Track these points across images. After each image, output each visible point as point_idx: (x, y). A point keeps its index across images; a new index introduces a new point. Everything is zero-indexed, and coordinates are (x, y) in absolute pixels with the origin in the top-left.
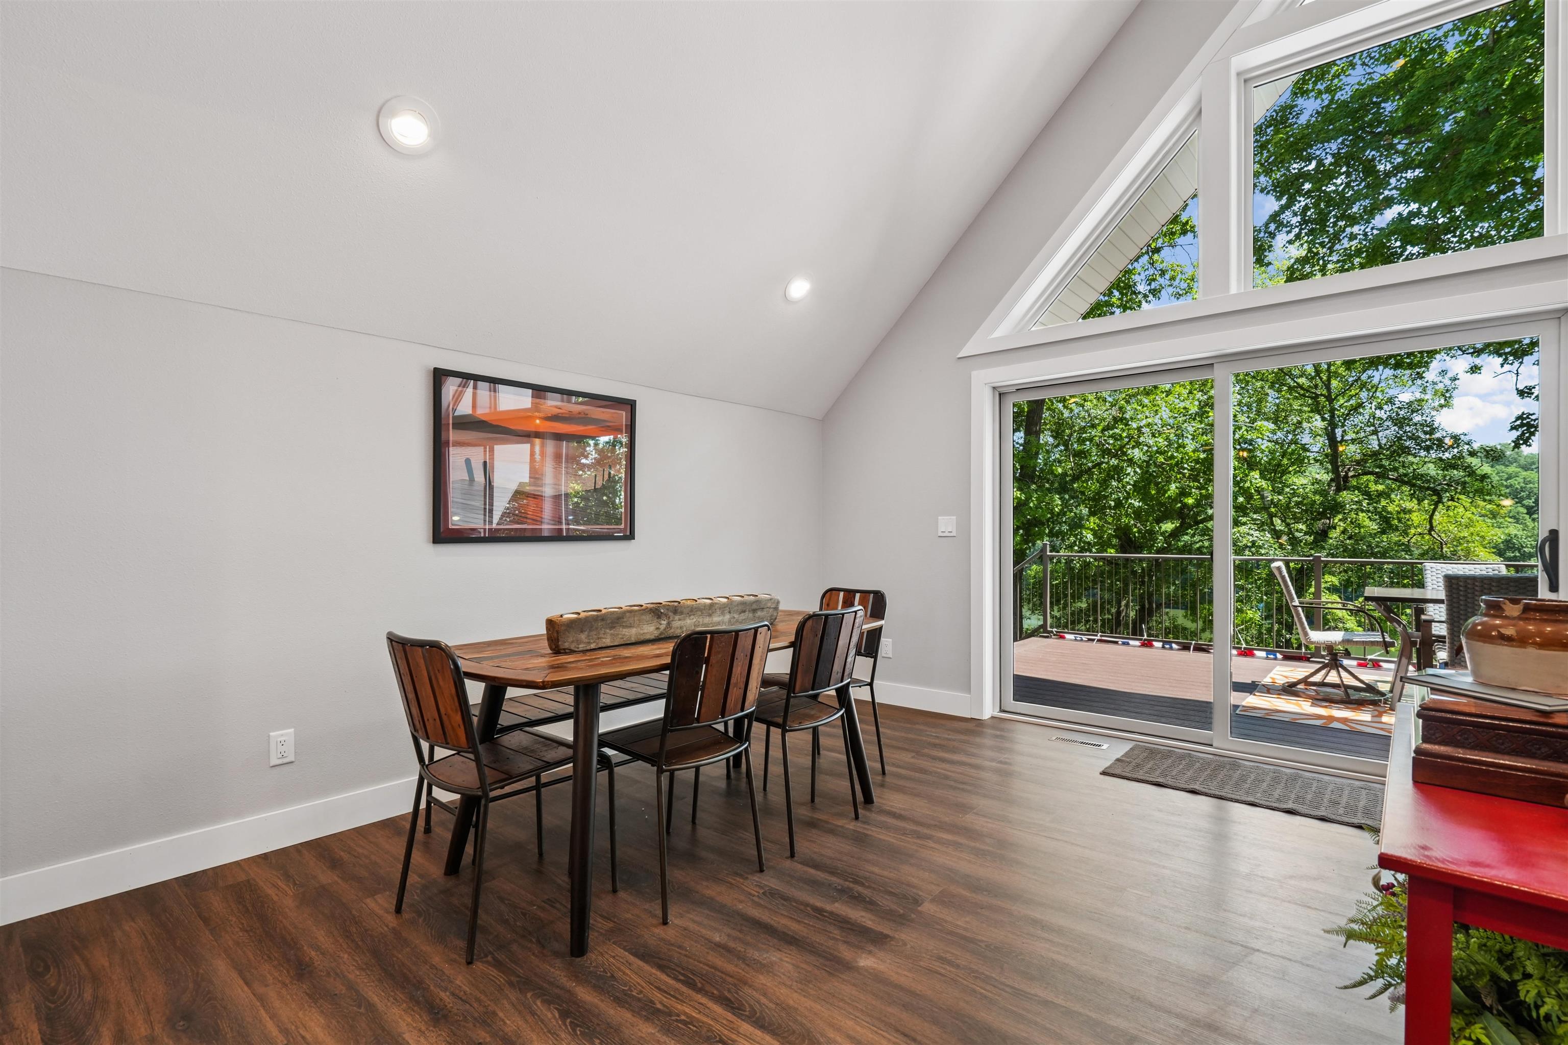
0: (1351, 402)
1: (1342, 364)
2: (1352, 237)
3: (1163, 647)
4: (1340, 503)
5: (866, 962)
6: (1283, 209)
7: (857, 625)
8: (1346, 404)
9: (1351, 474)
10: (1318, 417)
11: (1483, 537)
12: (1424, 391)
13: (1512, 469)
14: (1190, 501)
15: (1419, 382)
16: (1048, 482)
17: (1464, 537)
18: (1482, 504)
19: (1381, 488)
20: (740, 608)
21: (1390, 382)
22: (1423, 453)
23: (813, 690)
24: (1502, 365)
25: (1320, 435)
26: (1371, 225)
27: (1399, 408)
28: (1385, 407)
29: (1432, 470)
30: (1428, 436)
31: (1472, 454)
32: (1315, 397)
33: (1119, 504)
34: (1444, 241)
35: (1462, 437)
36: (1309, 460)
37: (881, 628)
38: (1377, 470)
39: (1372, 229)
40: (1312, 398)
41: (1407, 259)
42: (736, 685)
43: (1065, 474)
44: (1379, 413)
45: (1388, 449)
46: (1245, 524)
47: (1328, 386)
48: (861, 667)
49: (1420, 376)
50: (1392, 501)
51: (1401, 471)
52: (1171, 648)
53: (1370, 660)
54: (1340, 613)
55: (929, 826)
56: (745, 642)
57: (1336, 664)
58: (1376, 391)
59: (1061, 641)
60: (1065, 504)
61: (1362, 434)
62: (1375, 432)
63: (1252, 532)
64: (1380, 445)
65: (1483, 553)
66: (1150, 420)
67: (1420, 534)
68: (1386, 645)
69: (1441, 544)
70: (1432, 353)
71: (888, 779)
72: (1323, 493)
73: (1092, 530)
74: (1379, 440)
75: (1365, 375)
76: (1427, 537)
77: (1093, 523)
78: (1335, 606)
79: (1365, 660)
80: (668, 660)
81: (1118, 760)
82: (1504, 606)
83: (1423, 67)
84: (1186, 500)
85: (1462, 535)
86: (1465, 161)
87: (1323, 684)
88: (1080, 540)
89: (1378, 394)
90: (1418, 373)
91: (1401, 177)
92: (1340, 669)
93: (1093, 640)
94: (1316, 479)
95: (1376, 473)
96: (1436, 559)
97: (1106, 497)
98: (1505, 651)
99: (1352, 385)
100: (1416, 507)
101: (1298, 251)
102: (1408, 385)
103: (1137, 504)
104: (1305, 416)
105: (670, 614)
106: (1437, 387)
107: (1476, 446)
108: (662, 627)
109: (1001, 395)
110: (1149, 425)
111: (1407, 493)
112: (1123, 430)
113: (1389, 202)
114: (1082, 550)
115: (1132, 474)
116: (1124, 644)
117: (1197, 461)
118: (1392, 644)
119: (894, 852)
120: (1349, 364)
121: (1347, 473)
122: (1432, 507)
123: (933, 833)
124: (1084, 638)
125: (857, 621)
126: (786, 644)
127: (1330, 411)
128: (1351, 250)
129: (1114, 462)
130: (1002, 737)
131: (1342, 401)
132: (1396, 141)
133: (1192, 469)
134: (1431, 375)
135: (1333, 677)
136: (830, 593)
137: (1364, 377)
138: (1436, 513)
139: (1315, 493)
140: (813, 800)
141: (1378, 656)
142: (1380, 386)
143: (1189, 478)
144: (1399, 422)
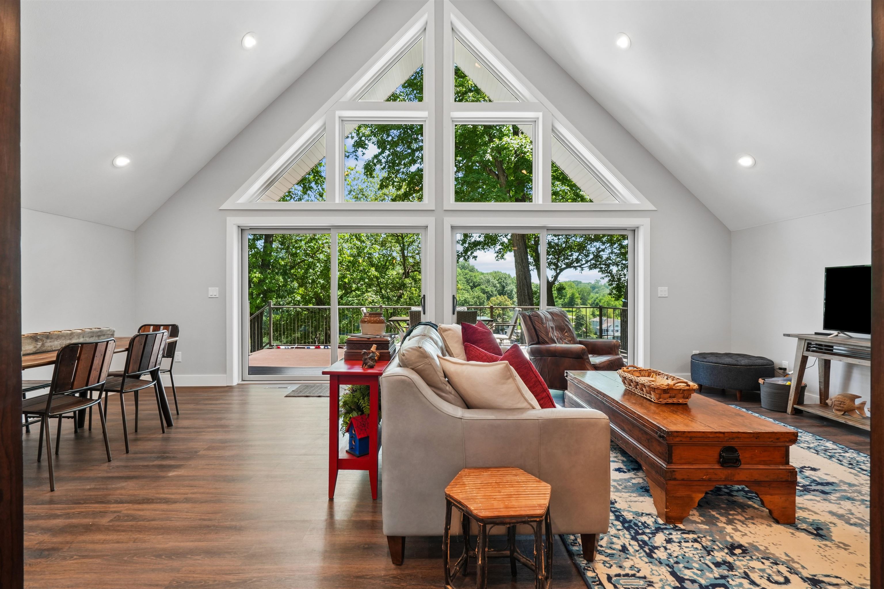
3: (324, 348)
4: (405, 283)
5: (171, 474)
6: (380, 154)
7: (163, 339)
9: (410, 271)
10: (398, 245)
13: (467, 271)
14: (346, 280)
16: (277, 269)
20: (90, 335)
23: (139, 371)
25: (399, 253)
32: (397, 236)
33: (313, 281)
36: (396, 264)
37: (176, 342)
38: (419, 269)
39: (409, 171)
42: (95, 369)
43: (285, 266)
44: (420, 245)
46: (370, 292)
48: (165, 363)
52: (328, 348)
55: (203, 428)
56: (101, 348)
58: (419, 235)
59: (278, 350)
60: (285, 281)
61: (414, 254)
62: (419, 253)
63: (373, 296)
66: (327, 240)
71: (180, 416)
72: (400, 279)
73: (301, 294)
74: (420, 257)
77: (301, 290)
80: (55, 359)
81: (293, 391)
84: (345, 280)
88: (294, 300)
91: (419, 152)
93: (293, 348)
94: (398, 272)
97: (307, 277)
101: (385, 174)
103: (322, 282)
104: (393, 244)
105: (44, 339)
108: (38, 346)
109: (242, 230)
110: (327, 243)
112: (315, 244)
114: (295, 305)
115: (319, 266)
116: (308, 348)
117: (349, 262)
119: (183, 440)
123: (205, 430)
124: (290, 347)
125: (164, 337)
126: (123, 349)
127: (402, 243)
128: (402, 178)
129: (311, 260)
130: (242, 391)
133: (347, 266)
136: (145, 327)
139: (398, 278)
140: (136, 431)
143: (346, 269)
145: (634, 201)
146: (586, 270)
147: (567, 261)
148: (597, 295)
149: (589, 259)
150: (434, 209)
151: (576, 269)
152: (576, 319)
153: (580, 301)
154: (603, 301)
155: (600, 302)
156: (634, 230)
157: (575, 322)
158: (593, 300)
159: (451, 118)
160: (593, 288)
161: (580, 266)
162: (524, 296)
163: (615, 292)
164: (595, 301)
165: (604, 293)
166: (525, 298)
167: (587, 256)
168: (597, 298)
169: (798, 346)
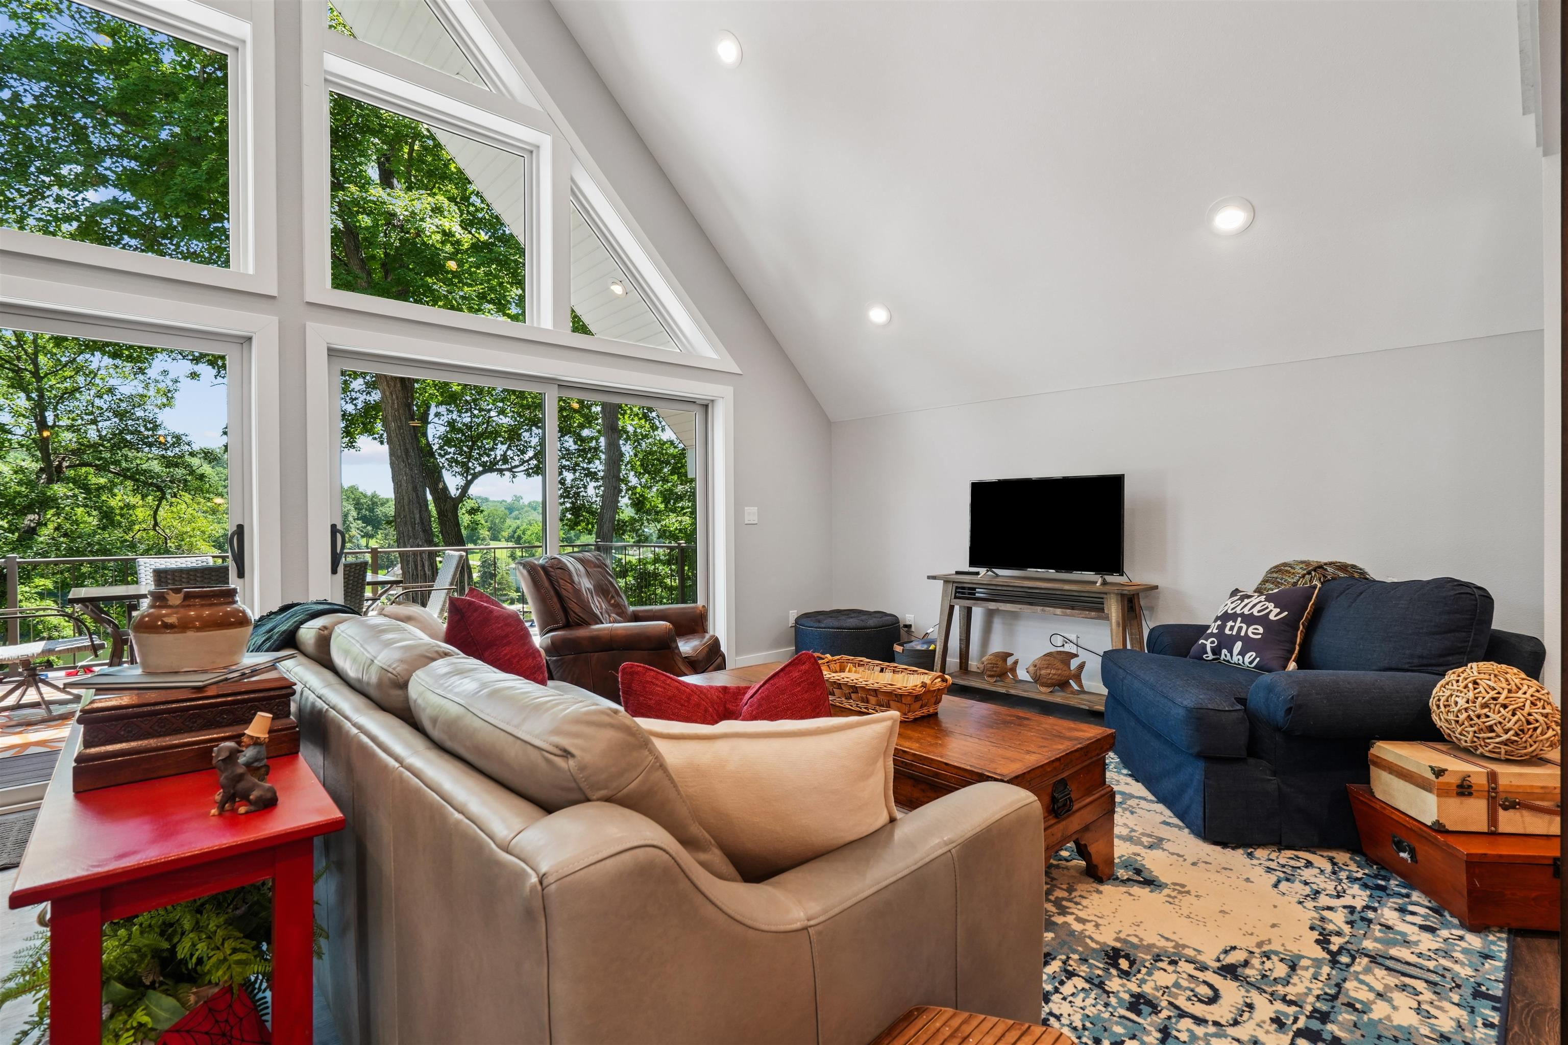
0: (65, 385)
1: (50, 339)
2: (59, 199)
4: (50, 496)
8: (58, 385)
9: (65, 464)
10: (22, 395)
11: (203, 532)
12: (147, 387)
15: (141, 377)
17: (187, 532)
18: (202, 501)
19: (102, 481)
21: (111, 371)
22: (147, 449)
24: (216, 377)
25: (24, 416)
26: (81, 196)
27: (120, 399)
28: (105, 396)
29: (156, 466)
30: (150, 433)
31: (192, 454)
32: (18, 371)
34: (161, 244)
35: (184, 438)
36: (11, 444)
38: (97, 462)
39: (84, 199)
40: (13, 371)
41: (124, 248)
44: (98, 402)
45: (109, 441)
47: (35, 363)
49: (142, 371)
50: (114, 495)
51: (124, 464)
53: (82, 667)
54: (55, 621)
57: (34, 680)
58: (94, 378)
61: (80, 422)
62: (94, 422)
64: (100, 437)
65: (204, 547)
67: (145, 530)
68: (95, 649)
69: (166, 539)
70: (152, 351)
72: (30, 484)
74: (98, 431)
75: (81, 357)
76: (152, 533)
78: (49, 612)
79: (75, 667)
82: (168, 597)
83: (138, 61)
85: (185, 530)
86: (180, 175)
87: (18, 707)
89: (97, 381)
90: (140, 368)
91: (117, 161)
92: (40, 685)
94: (21, 467)
95: (96, 466)
96: (161, 554)
98: (169, 639)
99: (65, 366)
100: (141, 502)
102: (130, 379)
106: (159, 386)
107: (196, 447)
111: (131, 488)
113: (102, 181)
118: (102, 646)
120: (59, 341)
121: (60, 463)
122: (157, 503)
127: (37, 390)
128: (56, 211)
131: (53, 382)
132: (111, 121)
134: (153, 371)
135: (31, 695)
137: (80, 359)
138: (160, 509)
139: (20, 483)
141: (91, 660)
142: (100, 372)
144: (121, 415)
146: (521, 476)
147: (485, 459)
148: (518, 522)
149: (527, 457)
150: (274, 293)
151: (502, 475)
152: (483, 566)
153: (488, 533)
154: (529, 533)
155: (524, 533)
156: (706, 406)
157: (479, 571)
158: (510, 530)
159: (326, 72)
160: (510, 509)
161: (510, 470)
162: (413, 525)
163: (569, 516)
164: (515, 532)
165: (529, 518)
166: (414, 528)
167: (523, 452)
168: (518, 527)
169: (945, 592)
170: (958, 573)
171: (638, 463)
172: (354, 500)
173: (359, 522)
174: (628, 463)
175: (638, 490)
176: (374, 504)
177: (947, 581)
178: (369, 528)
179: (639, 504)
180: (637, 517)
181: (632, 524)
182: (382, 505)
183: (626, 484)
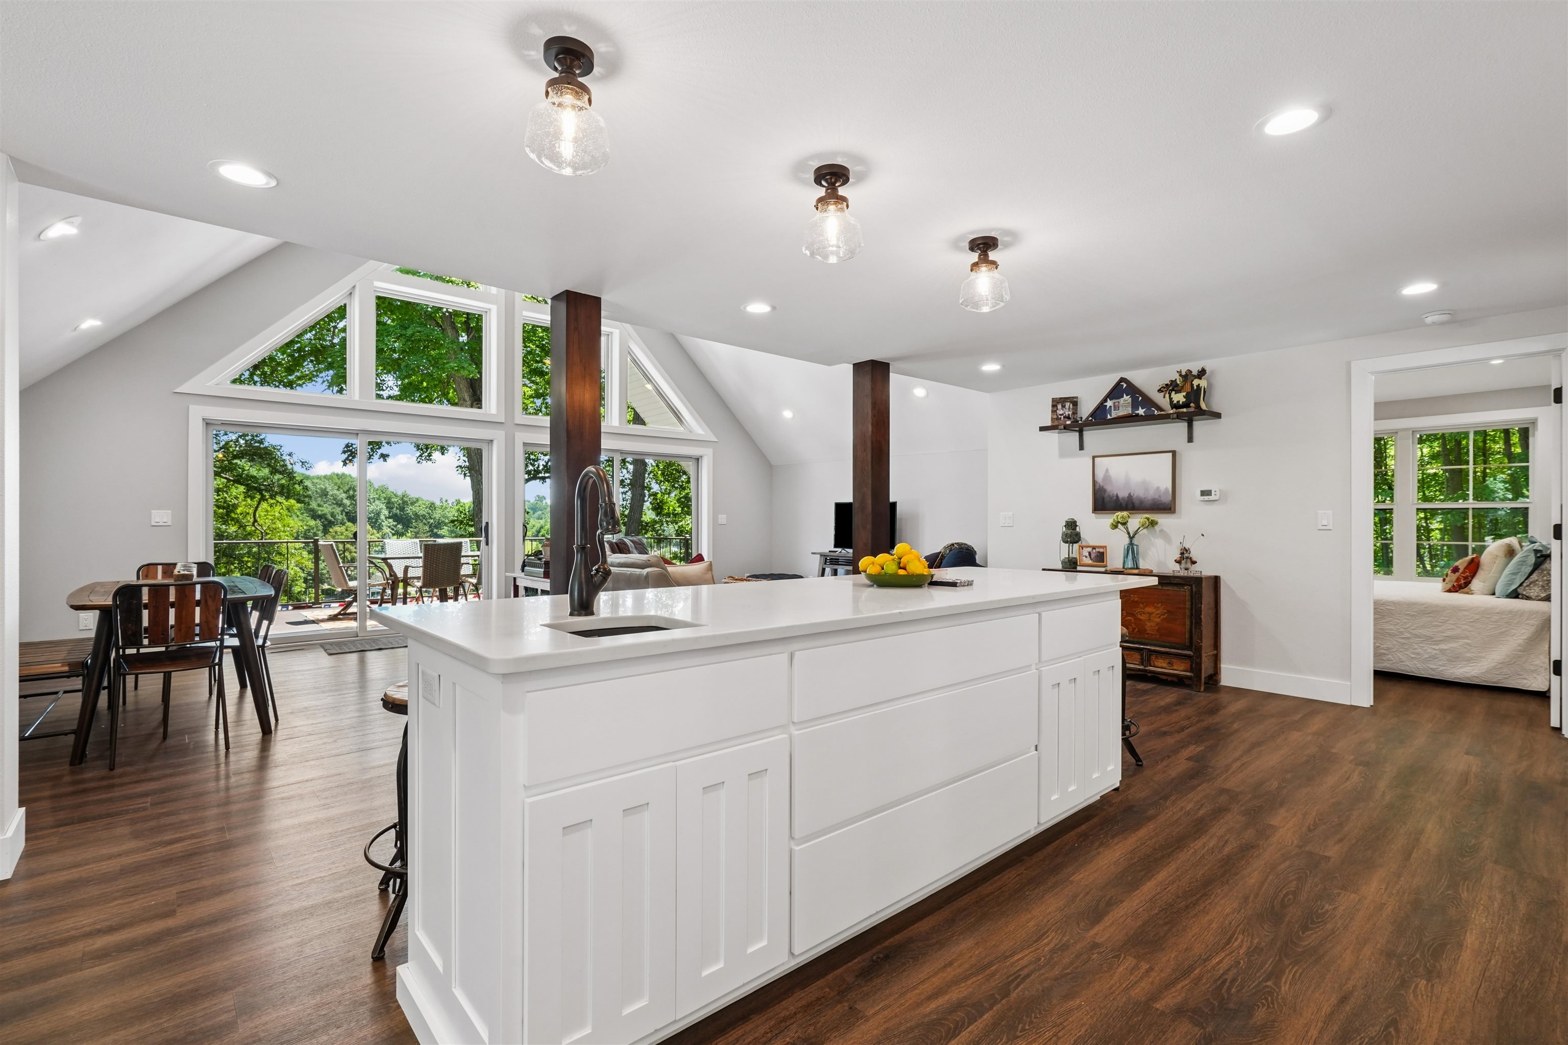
109: (206, 424)
145: (700, 431)
150: (504, 421)
156: (698, 459)
168: (542, 527)
169: (820, 560)
170: (830, 551)
171: (660, 472)
172: (385, 499)
173: (391, 520)
174: (651, 472)
175: (659, 496)
176: (405, 503)
177: (821, 555)
178: (400, 526)
179: (658, 508)
180: (657, 519)
181: (653, 525)
182: (412, 504)
183: (649, 491)
